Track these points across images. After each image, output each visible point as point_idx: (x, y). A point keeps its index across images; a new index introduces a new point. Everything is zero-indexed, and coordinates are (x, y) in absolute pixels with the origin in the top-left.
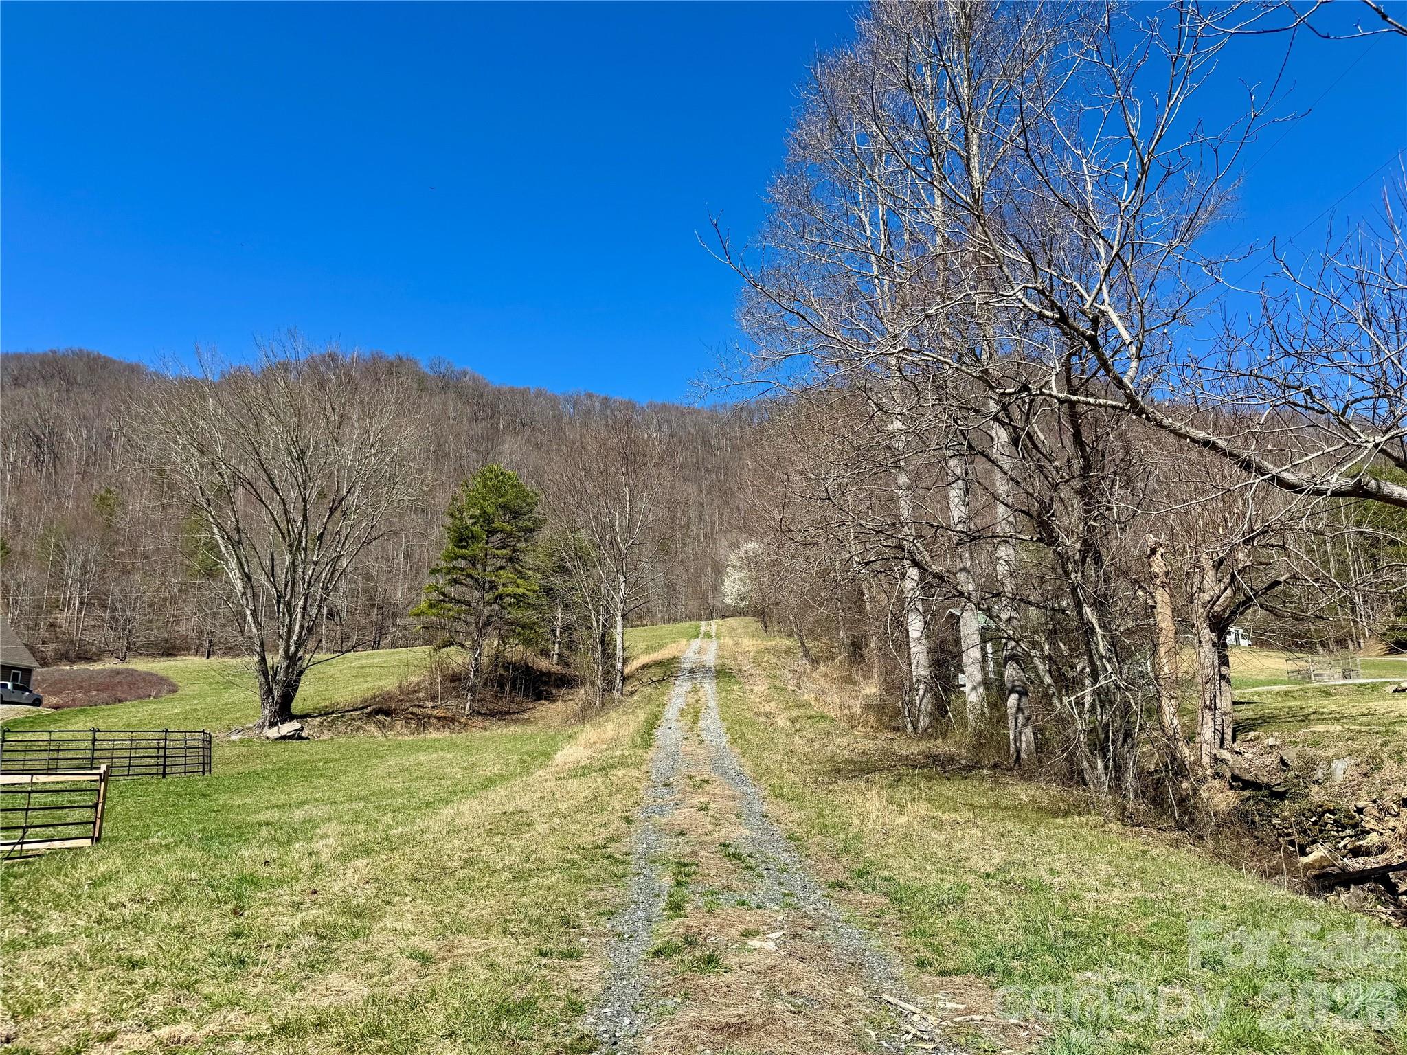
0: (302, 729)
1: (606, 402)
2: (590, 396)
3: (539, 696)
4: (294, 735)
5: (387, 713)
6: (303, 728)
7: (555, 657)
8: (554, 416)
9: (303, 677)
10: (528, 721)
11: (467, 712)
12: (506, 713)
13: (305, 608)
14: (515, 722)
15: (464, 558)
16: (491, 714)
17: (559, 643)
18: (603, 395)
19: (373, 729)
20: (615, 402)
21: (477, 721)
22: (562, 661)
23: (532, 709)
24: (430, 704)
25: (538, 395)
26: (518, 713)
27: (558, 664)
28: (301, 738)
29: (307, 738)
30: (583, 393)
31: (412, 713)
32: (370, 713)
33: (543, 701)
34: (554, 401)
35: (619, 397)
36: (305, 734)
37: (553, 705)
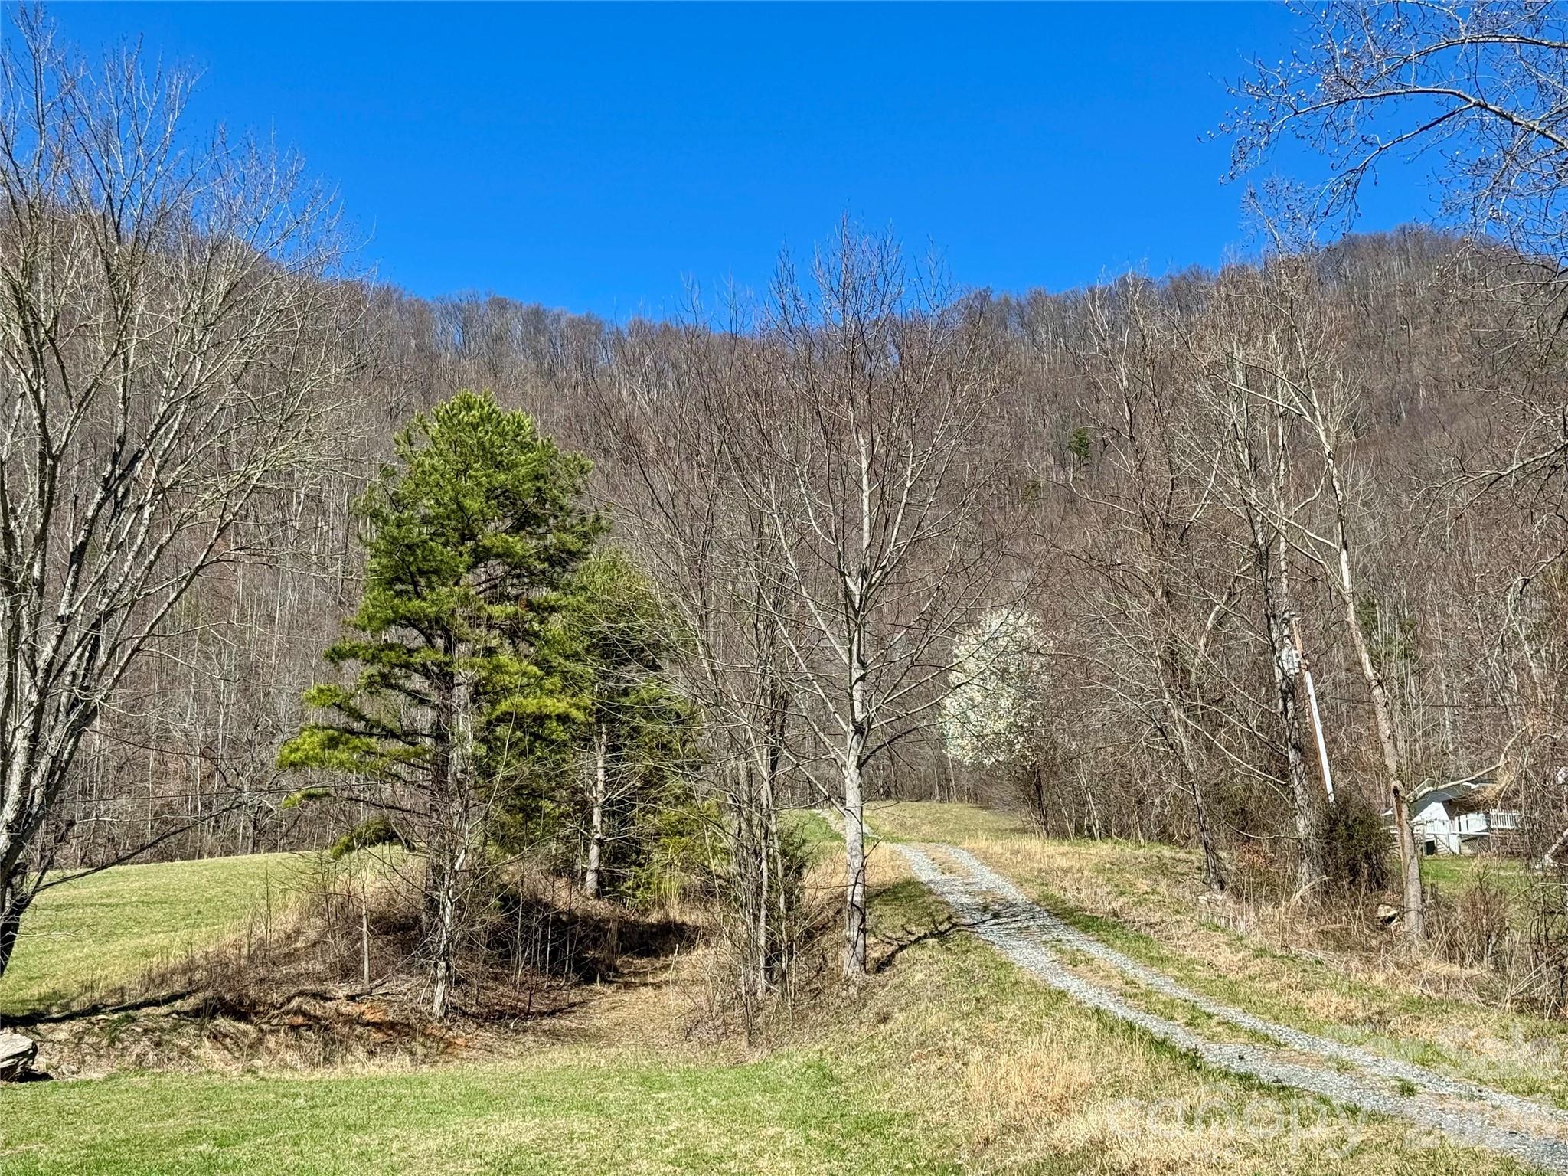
0: (31, 1054)
1: (536, 320)
2: (501, 305)
3: (588, 973)
4: (13, 1068)
5: (240, 1011)
6: (35, 1050)
7: (591, 878)
8: (420, 348)
9: (26, 918)
10: (584, 1035)
11: (438, 1012)
12: (526, 1015)
13: (34, 738)
14: (554, 1034)
15: (412, 622)
16: (495, 1017)
17: (600, 842)
18: (529, 304)
19: (207, 1049)
20: (557, 319)
21: (462, 1033)
22: (608, 885)
23: (583, 1003)
24: (342, 990)
25: (384, 303)
26: (552, 1014)
27: (598, 895)
28: (29, 1076)
29: (45, 1077)
30: (483, 299)
31: (299, 1012)
32: (196, 1013)
33: (598, 986)
34: (420, 313)
35: (566, 309)
36: (39, 1064)
37: (628, 996)
